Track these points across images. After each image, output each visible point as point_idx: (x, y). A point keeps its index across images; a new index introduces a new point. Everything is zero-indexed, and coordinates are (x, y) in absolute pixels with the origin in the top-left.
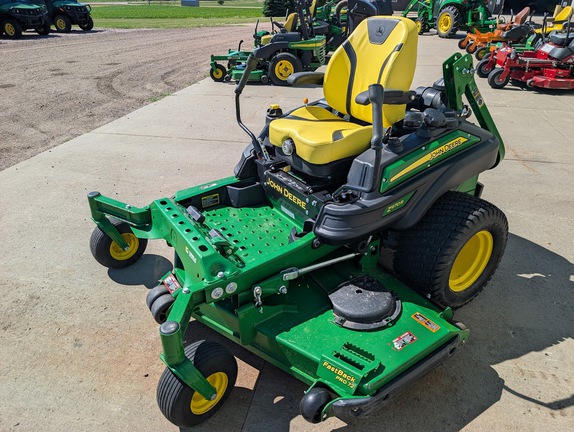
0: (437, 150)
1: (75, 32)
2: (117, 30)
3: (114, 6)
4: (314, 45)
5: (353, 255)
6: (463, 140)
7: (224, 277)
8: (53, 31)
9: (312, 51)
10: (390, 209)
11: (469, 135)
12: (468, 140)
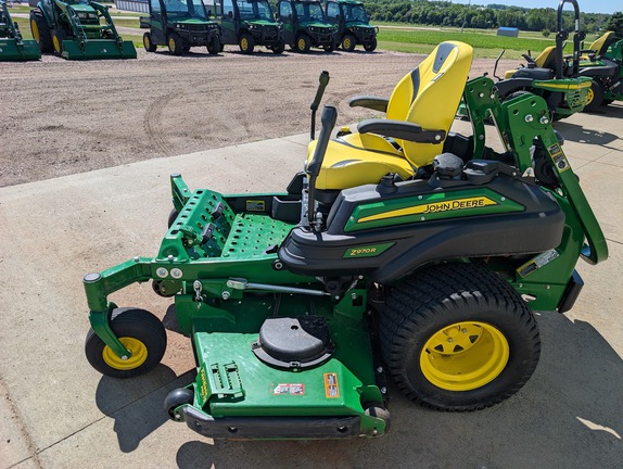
0: (439, 204)
1: (358, 52)
2: (397, 54)
3: (426, 32)
4: (566, 86)
5: (320, 293)
6: (487, 201)
7: (171, 261)
8: (340, 50)
9: (563, 94)
10: (354, 252)
11: (503, 199)
12: (498, 204)
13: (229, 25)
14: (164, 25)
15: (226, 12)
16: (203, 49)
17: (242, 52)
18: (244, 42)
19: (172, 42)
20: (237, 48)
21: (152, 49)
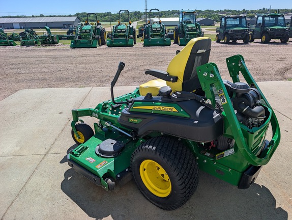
0: (158, 107)
6: (174, 110)
10: (131, 120)
11: (182, 110)
12: (178, 112)
13: (259, 29)
14: (224, 30)
15: (258, 22)
16: (242, 41)
17: (262, 42)
18: (264, 37)
19: (226, 38)
20: (260, 40)
21: (218, 41)
